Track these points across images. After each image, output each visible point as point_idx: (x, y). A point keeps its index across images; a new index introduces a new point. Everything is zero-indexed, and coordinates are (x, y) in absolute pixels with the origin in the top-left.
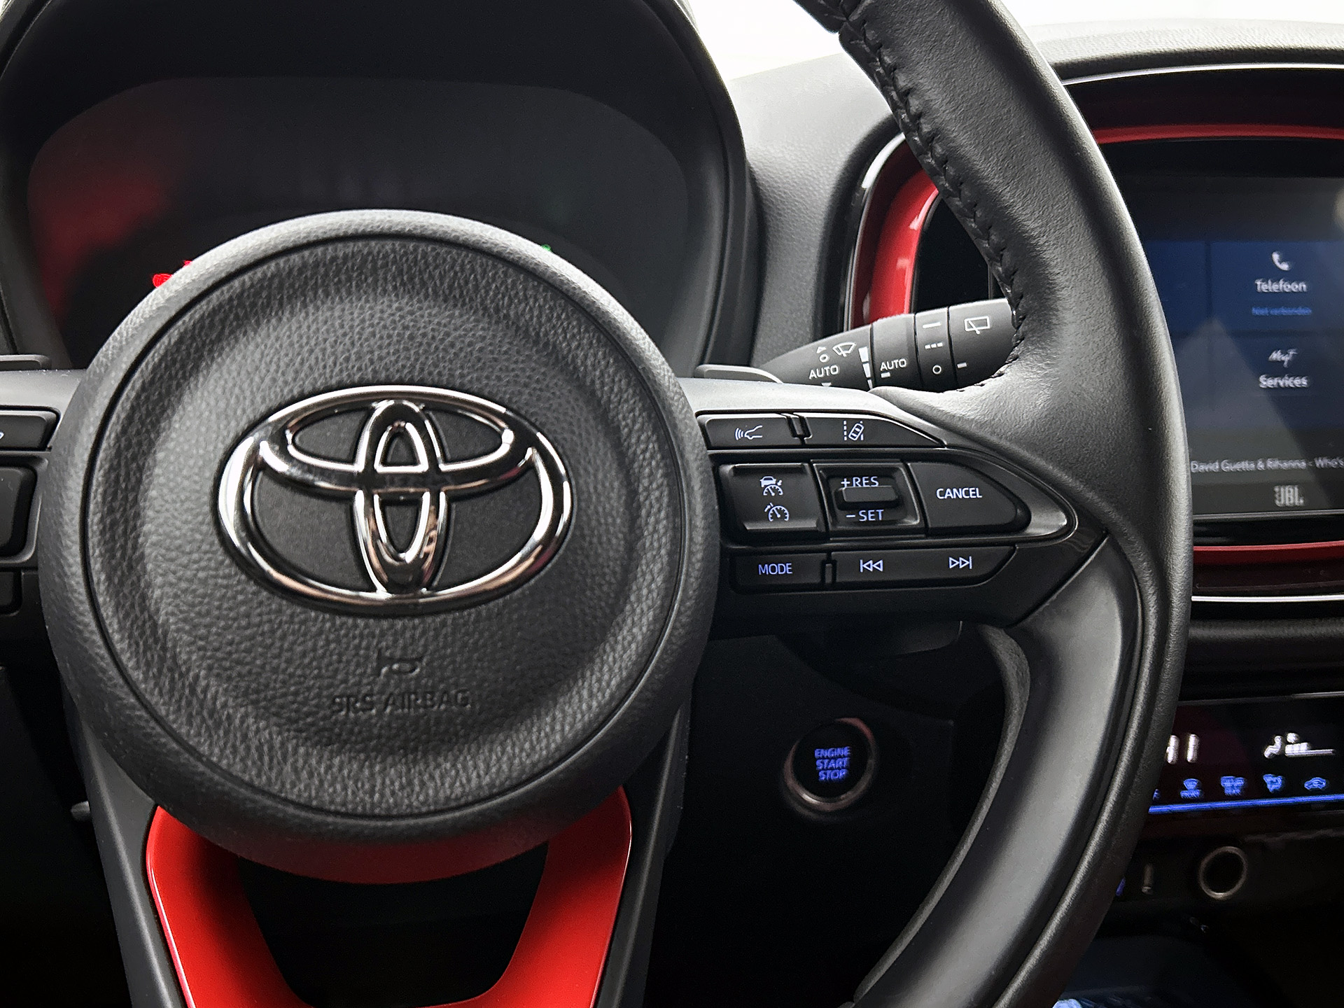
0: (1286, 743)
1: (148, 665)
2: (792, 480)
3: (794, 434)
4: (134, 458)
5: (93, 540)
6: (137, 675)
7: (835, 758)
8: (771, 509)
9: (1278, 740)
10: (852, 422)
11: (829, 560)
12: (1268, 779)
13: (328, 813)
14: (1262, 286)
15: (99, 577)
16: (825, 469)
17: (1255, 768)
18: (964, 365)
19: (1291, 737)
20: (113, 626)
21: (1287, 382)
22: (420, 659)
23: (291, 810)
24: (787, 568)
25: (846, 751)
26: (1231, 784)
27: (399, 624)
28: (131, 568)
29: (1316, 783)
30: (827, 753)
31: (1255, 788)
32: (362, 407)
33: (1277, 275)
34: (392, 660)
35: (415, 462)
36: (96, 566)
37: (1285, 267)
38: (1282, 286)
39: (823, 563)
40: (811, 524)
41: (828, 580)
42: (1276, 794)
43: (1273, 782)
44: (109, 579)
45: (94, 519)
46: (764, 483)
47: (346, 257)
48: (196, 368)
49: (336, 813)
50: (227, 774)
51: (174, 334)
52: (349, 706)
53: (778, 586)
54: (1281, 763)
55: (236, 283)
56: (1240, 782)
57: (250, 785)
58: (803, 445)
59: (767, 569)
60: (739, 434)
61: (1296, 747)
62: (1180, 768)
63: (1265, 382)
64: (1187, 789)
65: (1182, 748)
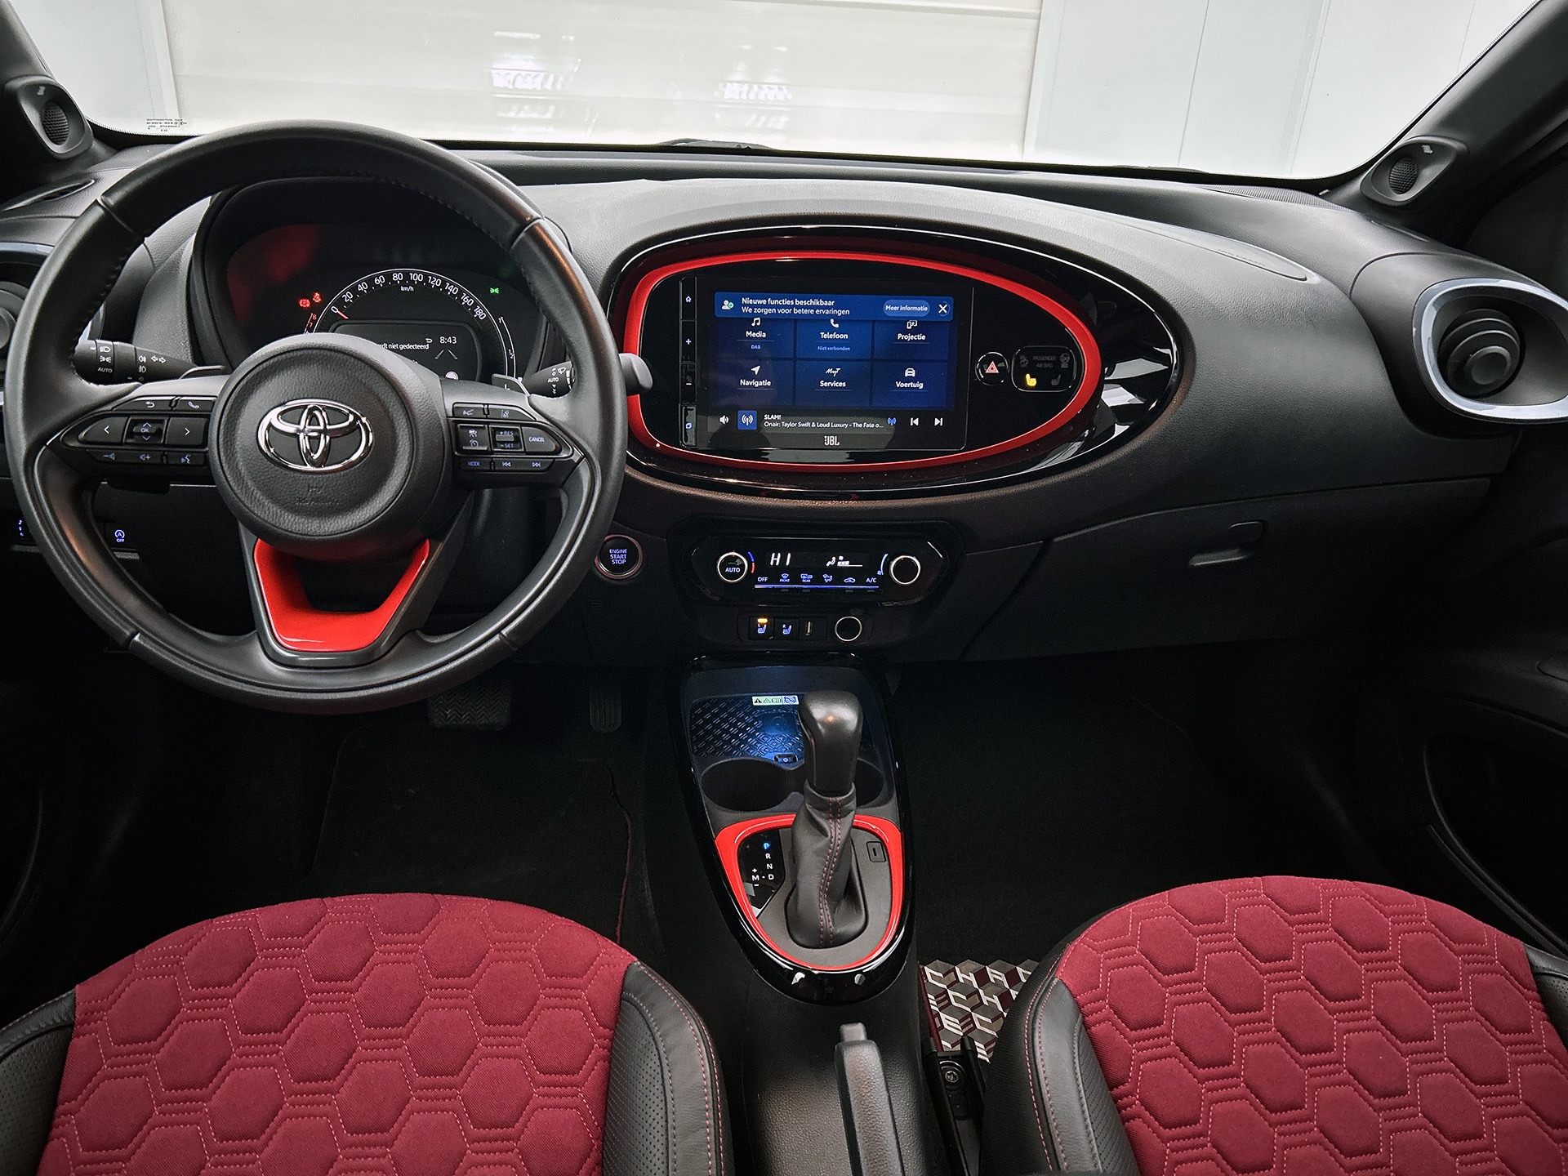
0: (837, 560)
1: (238, 485)
2: (481, 431)
3: (484, 414)
4: (233, 421)
5: (221, 446)
6: (235, 488)
7: (620, 554)
8: (472, 441)
9: (834, 558)
10: (505, 410)
11: (492, 461)
12: (825, 576)
13: (294, 533)
14: (824, 335)
15: (223, 458)
16: (493, 428)
17: (818, 572)
19: (841, 558)
20: (227, 473)
21: (835, 384)
22: (322, 487)
23: (283, 531)
24: (478, 464)
25: (625, 551)
26: (806, 578)
27: (314, 477)
28: (233, 455)
29: (850, 580)
31: (817, 579)
32: (305, 407)
33: (832, 330)
34: (312, 487)
35: (319, 425)
36: (222, 454)
37: (837, 326)
38: (835, 336)
39: (490, 462)
40: (485, 448)
41: (492, 468)
42: (829, 583)
43: (828, 578)
44: (226, 458)
45: (221, 440)
46: (470, 432)
47: (300, 356)
48: (252, 393)
49: (297, 533)
50: (263, 520)
51: (245, 381)
52: (300, 501)
53: (474, 470)
54: (835, 571)
55: (264, 364)
56: (811, 577)
57: (269, 523)
58: (487, 418)
59: (471, 464)
60: (465, 413)
61: (843, 563)
62: (782, 568)
63: (823, 384)
64: (782, 578)
65: (783, 559)
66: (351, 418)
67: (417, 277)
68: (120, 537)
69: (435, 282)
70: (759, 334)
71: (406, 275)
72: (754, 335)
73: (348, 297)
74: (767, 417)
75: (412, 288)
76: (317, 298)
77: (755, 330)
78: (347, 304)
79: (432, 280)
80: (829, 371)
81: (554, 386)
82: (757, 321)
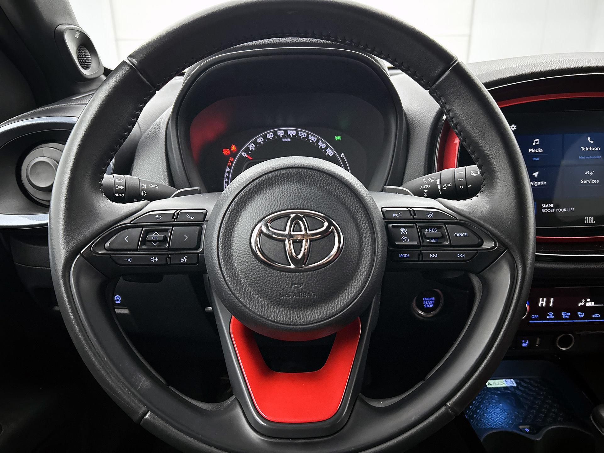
0: (586, 302)
1: (234, 283)
2: (410, 229)
3: (411, 215)
4: (230, 230)
5: (220, 251)
6: (231, 286)
7: (430, 301)
8: (404, 238)
9: (584, 300)
10: (428, 212)
11: (421, 253)
12: (579, 313)
13: (279, 323)
14: (583, 149)
15: (222, 261)
16: (420, 226)
17: (574, 310)
18: (470, 186)
19: (588, 300)
20: (225, 273)
21: (591, 181)
22: (303, 284)
23: (270, 322)
24: (408, 256)
25: (433, 299)
26: (565, 315)
27: (297, 274)
28: (229, 258)
29: (596, 315)
30: (427, 299)
31: (574, 316)
32: (287, 216)
33: (589, 145)
34: (295, 284)
35: (301, 231)
36: (221, 258)
37: (592, 142)
38: (591, 149)
39: (419, 254)
40: (416, 243)
41: (421, 259)
42: (582, 318)
43: (581, 315)
44: (224, 261)
45: (220, 246)
46: (401, 230)
48: (245, 206)
49: (281, 324)
50: (254, 313)
51: (239, 196)
52: (284, 296)
53: (405, 260)
54: (584, 308)
56: (569, 314)
57: (259, 315)
58: (414, 219)
59: (402, 256)
60: (394, 215)
61: (590, 303)
62: (547, 308)
63: (583, 182)
64: (549, 316)
65: (548, 302)
66: (326, 224)
67: (292, 133)
68: (118, 300)
69: (303, 135)
70: (538, 150)
71: (286, 132)
72: (534, 151)
73: (252, 147)
74: (543, 206)
75: (289, 140)
76: (233, 148)
77: (536, 147)
78: (251, 151)
79: (301, 134)
80: (587, 173)
81: (426, 191)
82: (537, 142)
